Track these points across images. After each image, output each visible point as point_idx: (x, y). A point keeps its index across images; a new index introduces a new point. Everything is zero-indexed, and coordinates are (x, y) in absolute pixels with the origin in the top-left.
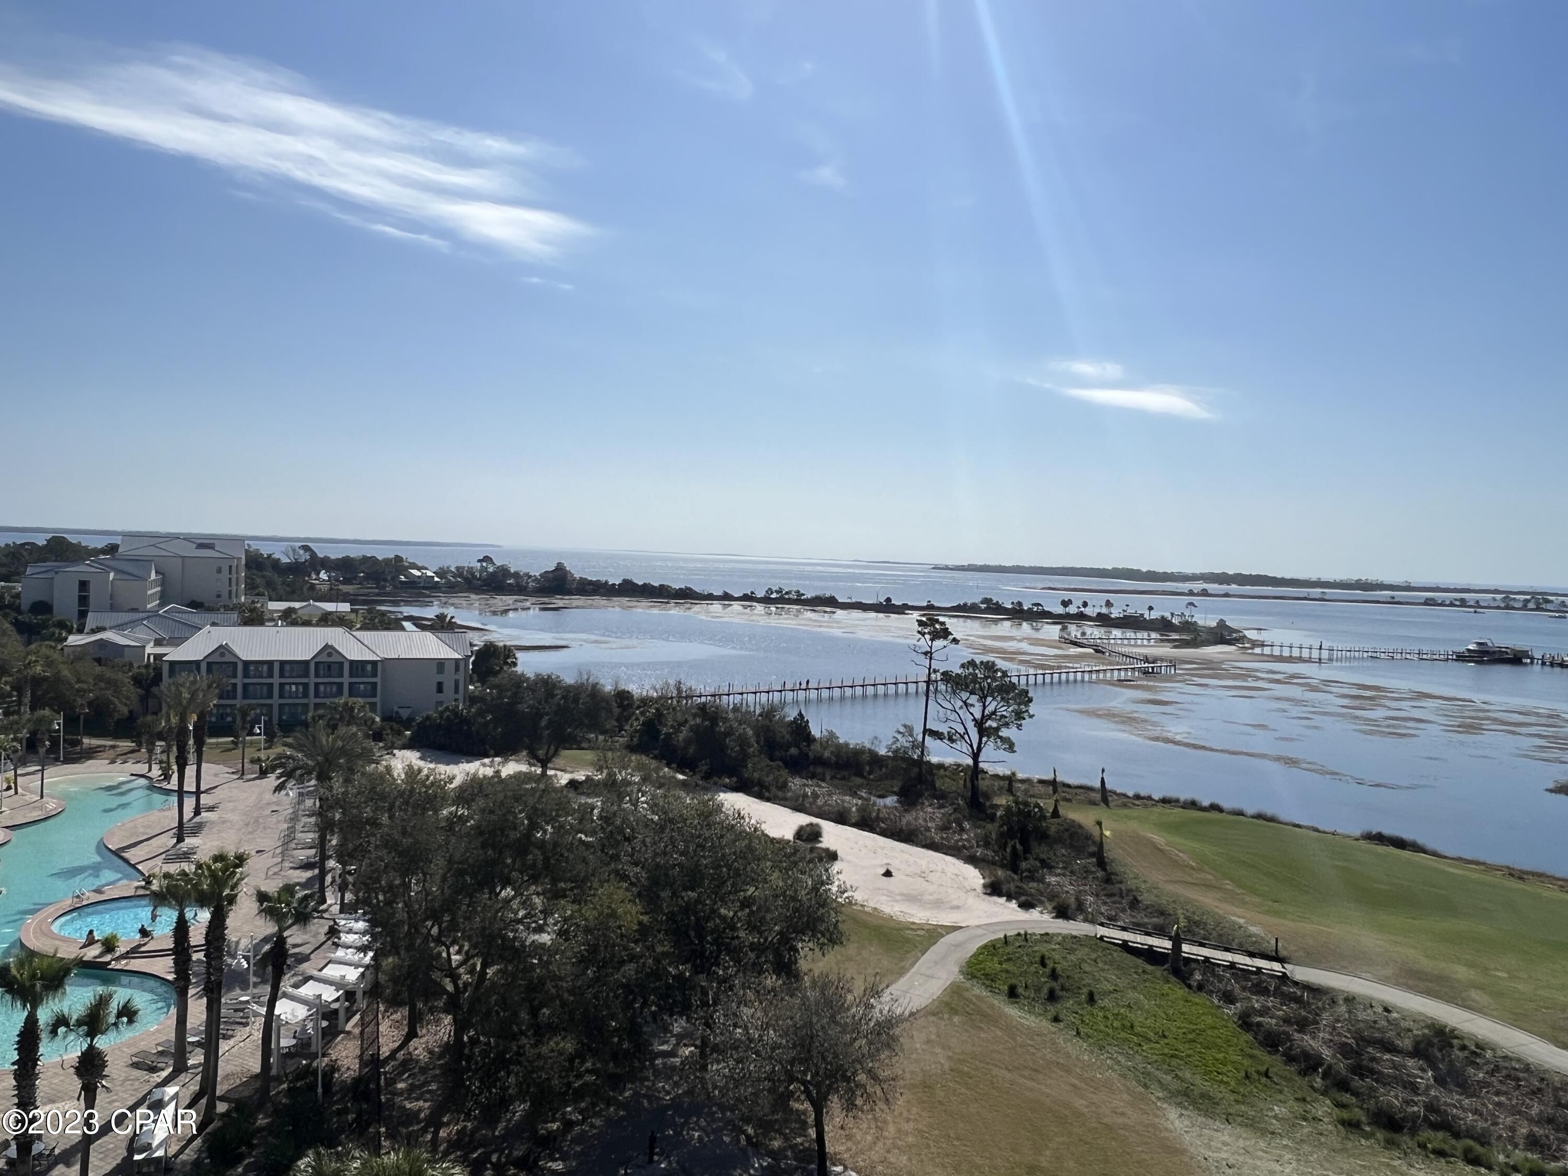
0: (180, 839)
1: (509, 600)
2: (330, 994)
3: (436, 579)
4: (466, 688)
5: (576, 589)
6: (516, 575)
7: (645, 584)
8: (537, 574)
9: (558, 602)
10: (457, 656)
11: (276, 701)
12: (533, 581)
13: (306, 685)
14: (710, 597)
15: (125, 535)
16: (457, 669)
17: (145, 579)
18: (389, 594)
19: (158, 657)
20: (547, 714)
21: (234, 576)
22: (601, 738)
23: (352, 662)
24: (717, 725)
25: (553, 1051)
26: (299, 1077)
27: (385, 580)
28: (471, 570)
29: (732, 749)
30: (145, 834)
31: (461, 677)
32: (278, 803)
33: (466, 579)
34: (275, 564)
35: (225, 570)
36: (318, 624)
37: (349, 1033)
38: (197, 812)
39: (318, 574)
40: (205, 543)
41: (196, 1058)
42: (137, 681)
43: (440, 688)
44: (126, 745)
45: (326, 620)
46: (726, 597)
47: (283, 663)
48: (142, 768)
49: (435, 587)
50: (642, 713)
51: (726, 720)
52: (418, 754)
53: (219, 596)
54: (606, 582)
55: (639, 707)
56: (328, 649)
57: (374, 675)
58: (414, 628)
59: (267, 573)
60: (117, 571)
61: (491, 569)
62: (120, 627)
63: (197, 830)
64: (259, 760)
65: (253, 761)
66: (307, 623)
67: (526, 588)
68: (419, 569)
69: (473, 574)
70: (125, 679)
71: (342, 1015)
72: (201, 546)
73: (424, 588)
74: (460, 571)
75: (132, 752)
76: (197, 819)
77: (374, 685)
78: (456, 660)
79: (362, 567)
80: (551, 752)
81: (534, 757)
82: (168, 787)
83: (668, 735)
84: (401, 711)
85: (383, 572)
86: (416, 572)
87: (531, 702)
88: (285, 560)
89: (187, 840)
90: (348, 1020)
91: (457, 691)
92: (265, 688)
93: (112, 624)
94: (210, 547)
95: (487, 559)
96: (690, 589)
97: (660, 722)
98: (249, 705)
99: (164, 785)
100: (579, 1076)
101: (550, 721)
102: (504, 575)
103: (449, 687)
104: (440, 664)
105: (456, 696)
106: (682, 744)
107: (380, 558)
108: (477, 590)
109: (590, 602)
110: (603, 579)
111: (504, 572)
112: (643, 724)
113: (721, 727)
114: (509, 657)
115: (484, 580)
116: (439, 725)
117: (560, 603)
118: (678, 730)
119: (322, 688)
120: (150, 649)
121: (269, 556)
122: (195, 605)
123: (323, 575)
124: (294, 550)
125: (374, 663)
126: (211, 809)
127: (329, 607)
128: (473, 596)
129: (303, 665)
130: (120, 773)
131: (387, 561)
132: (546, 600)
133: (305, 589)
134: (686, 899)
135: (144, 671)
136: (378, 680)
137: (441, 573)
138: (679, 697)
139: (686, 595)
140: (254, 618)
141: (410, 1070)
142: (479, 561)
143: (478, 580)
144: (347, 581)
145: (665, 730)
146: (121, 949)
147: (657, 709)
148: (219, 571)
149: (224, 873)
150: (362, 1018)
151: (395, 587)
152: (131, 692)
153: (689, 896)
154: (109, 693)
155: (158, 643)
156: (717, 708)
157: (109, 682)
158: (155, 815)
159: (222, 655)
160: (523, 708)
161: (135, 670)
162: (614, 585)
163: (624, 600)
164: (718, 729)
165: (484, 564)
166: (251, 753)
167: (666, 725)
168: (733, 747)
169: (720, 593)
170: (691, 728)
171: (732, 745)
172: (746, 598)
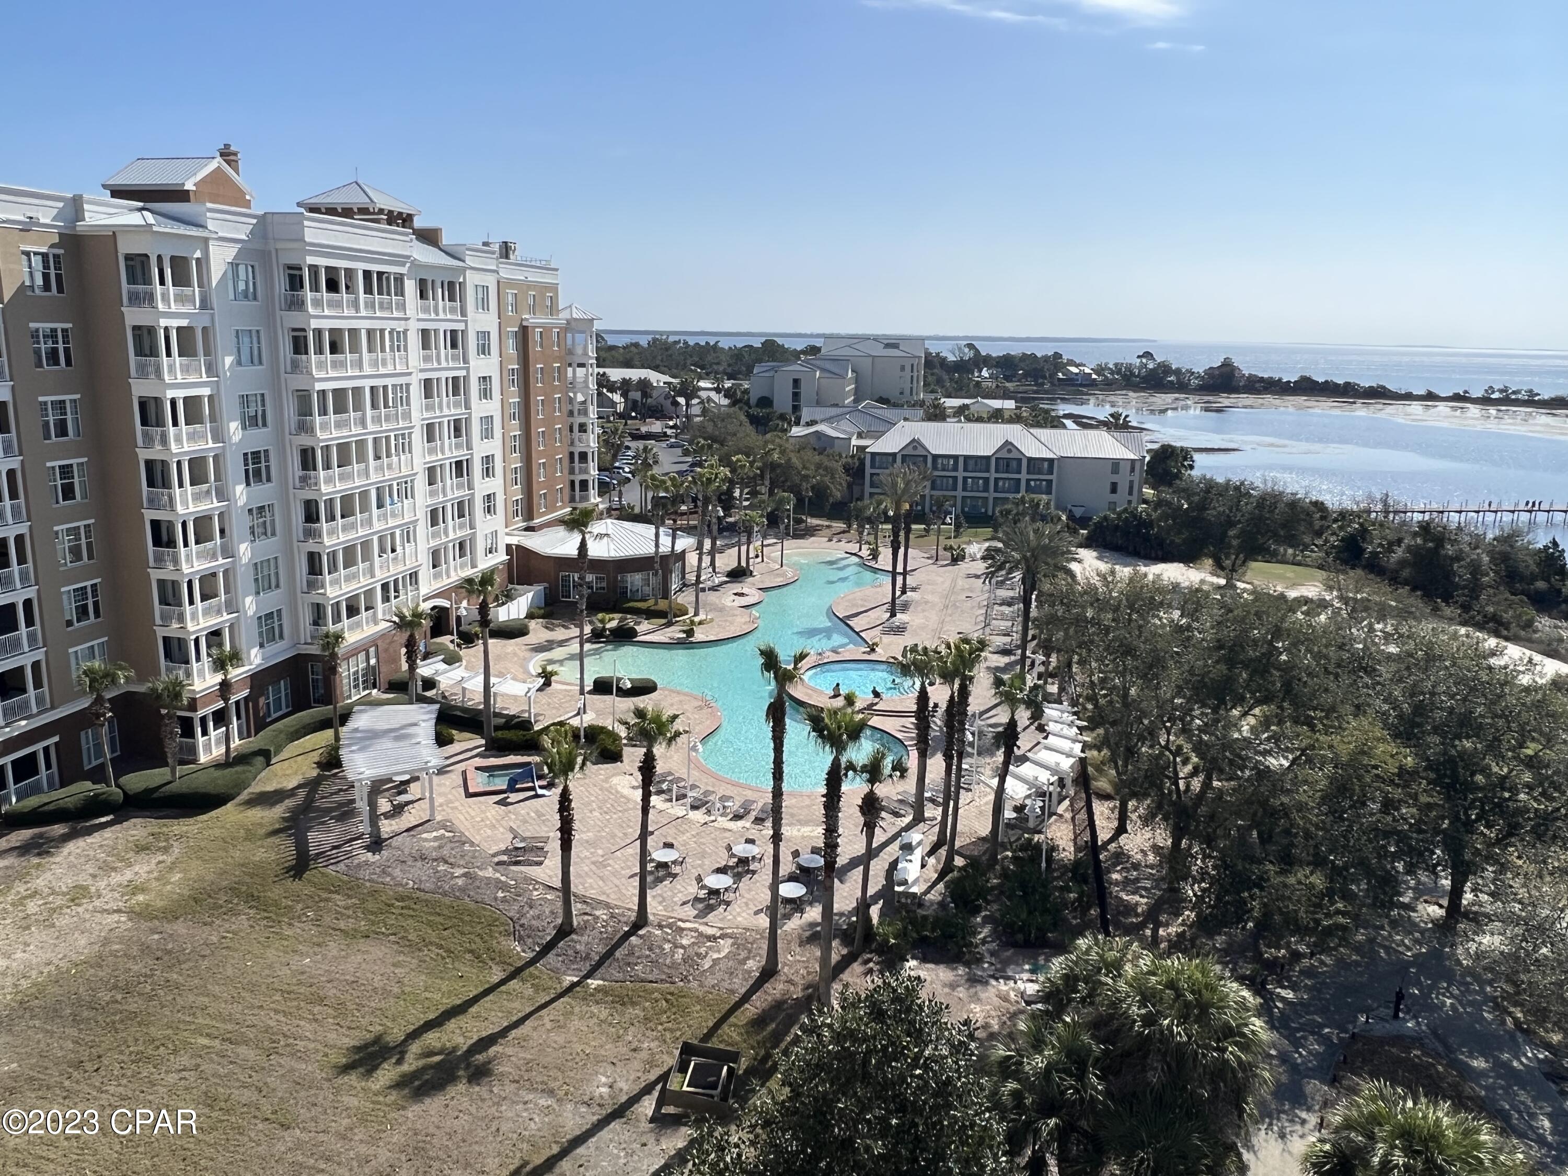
0: (893, 615)
1: (1169, 398)
2: (1044, 777)
3: (1094, 376)
4: (1140, 491)
5: (1244, 386)
6: (1178, 372)
7: (1326, 382)
8: (1201, 371)
9: (1224, 400)
10: (1132, 457)
11: (960, 493)
12: (1196, 378)
13: (986, 480)
14: (1409, 397)
15: (826, 337)
16: (1133, 470)
17: (843, 377)
18: (1046, 392)
19: (862, 449)
20: (1239, 522)
21: (915, 374)
22: (1290, 551)
23: (1030, 459)
24: (1443, 546)
25: (1300, 883)
26: (1023, 848)
27: (1044, 377)
28: (1129, 367)
29: (1460, 577)
30: (862, 606)
31: (1136, 478)
32: (971, 590)
33: (1124, 377)
34: (943, 361)
35: (908, 368)
36: (989, 420)
37: (1061, 816)
38: (904, 592)
39: (980, 371)
40: (892, 344)
41: (933, 812)
42: (847, 469)
43: (1114, 488)
44: (840, 525)
45: (997, 416)
46: (1431, 396)
47: (967, 458)
48: (854, 547)
49: (1093, 384)
50: (1341, 528)
51: (1454, 542)
52: (1095, 554)
53: (902, 393)
54: (1280, 380)
55: (1335, 521)
56: (1008, 445)
57: (1051, 472)
58: (1075, 426)
59: (936, 371)
60: (823, 370)
61: (1151, 366)
62: (829, 420)
63: (905, 607)
64: (951, 548)
65: (945, 549)
66: (980, 420)
67: (1188, 384)
68: (1077, 366)
69: (1132, 374)
70: (838, 467)
71: (1055, 798)
72: (888, 346)
73: (1081, 385)
74: (1118, 367)
75: (844, 532)
76: (904, 597)
77: (1050, 482)
78: (1133, 461)
79: (1022, 365)
80: (1239, 562)
81: (1219, 566)
82: (876, 566)
83: (1375, 554)
84: (1074, 509)
85: (1042, 370)
86: (1074, 370)
87: (1221, 509)
88: (951, 358)
89: (898, 615)
90: (1060, 802)
91: (1130, 493)
92: (951, 480)
93: (822, 417)
94: (895, 346)
95: (1148, 355)
96: (1383, 387)
97: (1364, 540)
98: (944, 496)
99: (872, 563)
100: (1328, 916)
101: (1243, 531)
102: (1164, 372)
103: (1123, 488)
104: (1115, 465)
105: (1130, 498)
106: (1393, 567)
107: (1039, 355)
108: (1136, 388)
109: (1260, 401)
110: (1276, 376)
111: (1165, 368)
112: (1342, 540)
113: (1450, 550)
114: (1185, 459)
115: (1143, 378)
116: (1117, 526)
117: (1226, 402)
118: (1389, 550)
119: (1001, 484)
120: (855, 442)
121: (938, 354)
122: (883, 400)
123: (985, 373)
124: (960, 349)
125: (1051, 461)
126: (914, 589)
127: (996, 404)
128: (1131, 394)
129: (984, 460)
130: (838, 549)
131: (1046, 359)
132: (1211, 398)
133: (971, 386)
134: (1459, 748)
135: (849, 460)
136: (1053, 477)
137: (1099, 370)
138: (1386, 512)
139: (1378, 394)
140: (937, 414)
141: (1122, 863)
142: (1139, 357)
143: (1138, 376)
144: (1008, 378)
145: (1370, 549)
146: (859, 705)
147: (1361, 525)
148: (903, 368)
149: (970, 655)
150: (1072, 805)
151: (1053, 384)
152: (843, 479)
153: (1463, 746)
154: (827, 479)
155: (860, 436)
156: (1445, 528)
157: (826, 469)
158: (869, 591)
159: (915, 448)
160: (1211, 514)
161: (844, 460)
162: (1289, 382)
163: (1301, 400)
164: (1443, 552)
165: (1144, 360)
166: (943, 542)
167: (1371, 543)
168: (1462, 573)
169: (1422, 392)
170: (1409, 549)
171: (1462, 571)
172: (1457, 398)
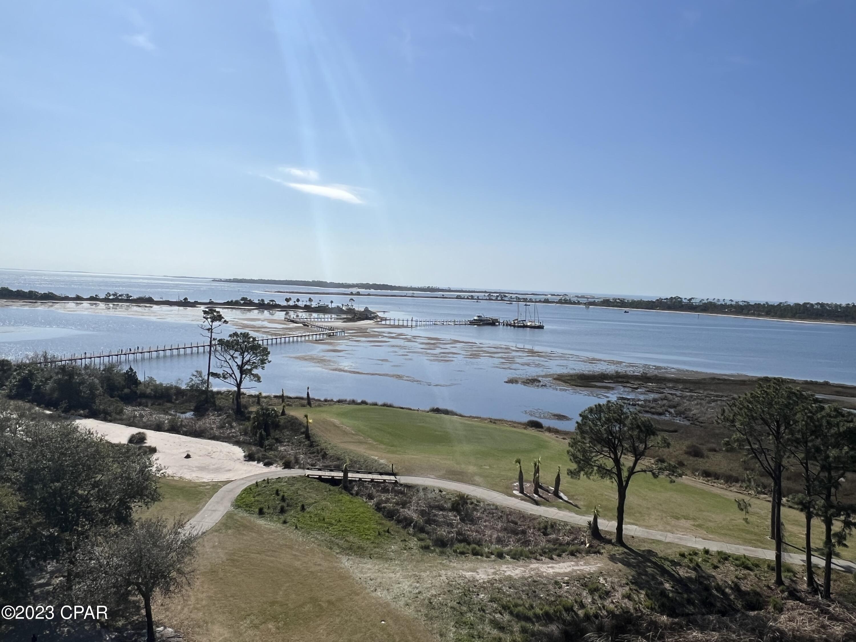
7: (18, 291)
14: (67, 299)
24: (74, 378)
29: (84, 392)
46: (78, 298)
50: (18, 374)
51: (80, 375)
55: (15, 370)
83: (38, 387)
96: (52, 294)
97: (32, 379)
106: (48, 392)
112: (19, 381)
113: (77, 379)
118: (45, 383)
134: (53, 488)
138: (46, 362)
139: (49, 297)
145: (35, 384)
147: (29, 371)
153: (55, 486)
156: (73, 368)
164: (74, 381)
167: (36, 381)
168: (85, 391)
169: (73, 296)
170: (55, 381)
171: (85, 389)
172: (92, 299)
